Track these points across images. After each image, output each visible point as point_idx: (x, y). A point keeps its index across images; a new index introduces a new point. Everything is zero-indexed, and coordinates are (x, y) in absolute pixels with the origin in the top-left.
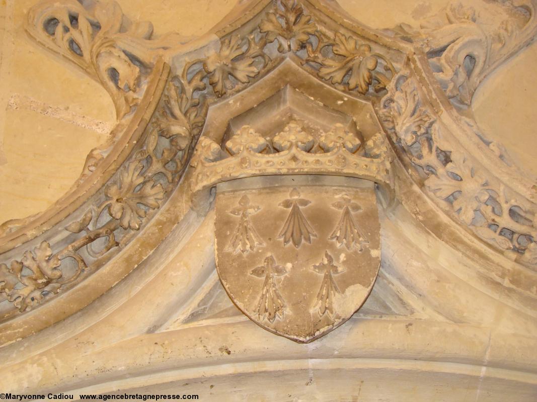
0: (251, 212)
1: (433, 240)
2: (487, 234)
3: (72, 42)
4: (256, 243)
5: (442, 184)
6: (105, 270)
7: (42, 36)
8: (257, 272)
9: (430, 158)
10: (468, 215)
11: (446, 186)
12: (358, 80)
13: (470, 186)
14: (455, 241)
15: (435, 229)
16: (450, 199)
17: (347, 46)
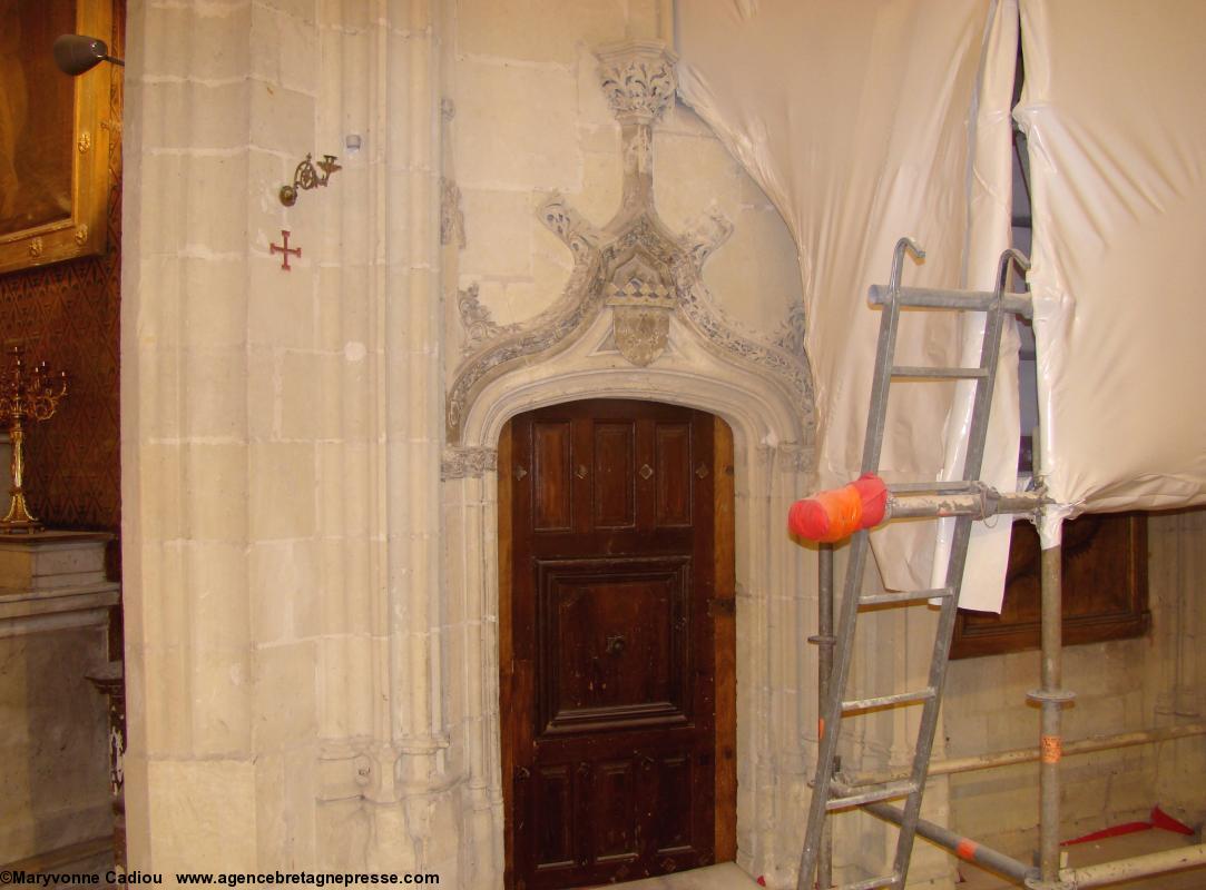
0: (629, 317)
1: (683, 327)
2: (702, 328)
3: (559, 227)
4: (627, 330)
5: (691, 307)
6: (572, 334)
7: (546, 221)
8: (630, 342)
9: (688, 297)
10: (697, 321)
11: (693, 309)
12: (666, 258)
13: (701, 312)
14: (690, 328)
15: (685, 323)
16: (692, 313)
17: (664, 246)
